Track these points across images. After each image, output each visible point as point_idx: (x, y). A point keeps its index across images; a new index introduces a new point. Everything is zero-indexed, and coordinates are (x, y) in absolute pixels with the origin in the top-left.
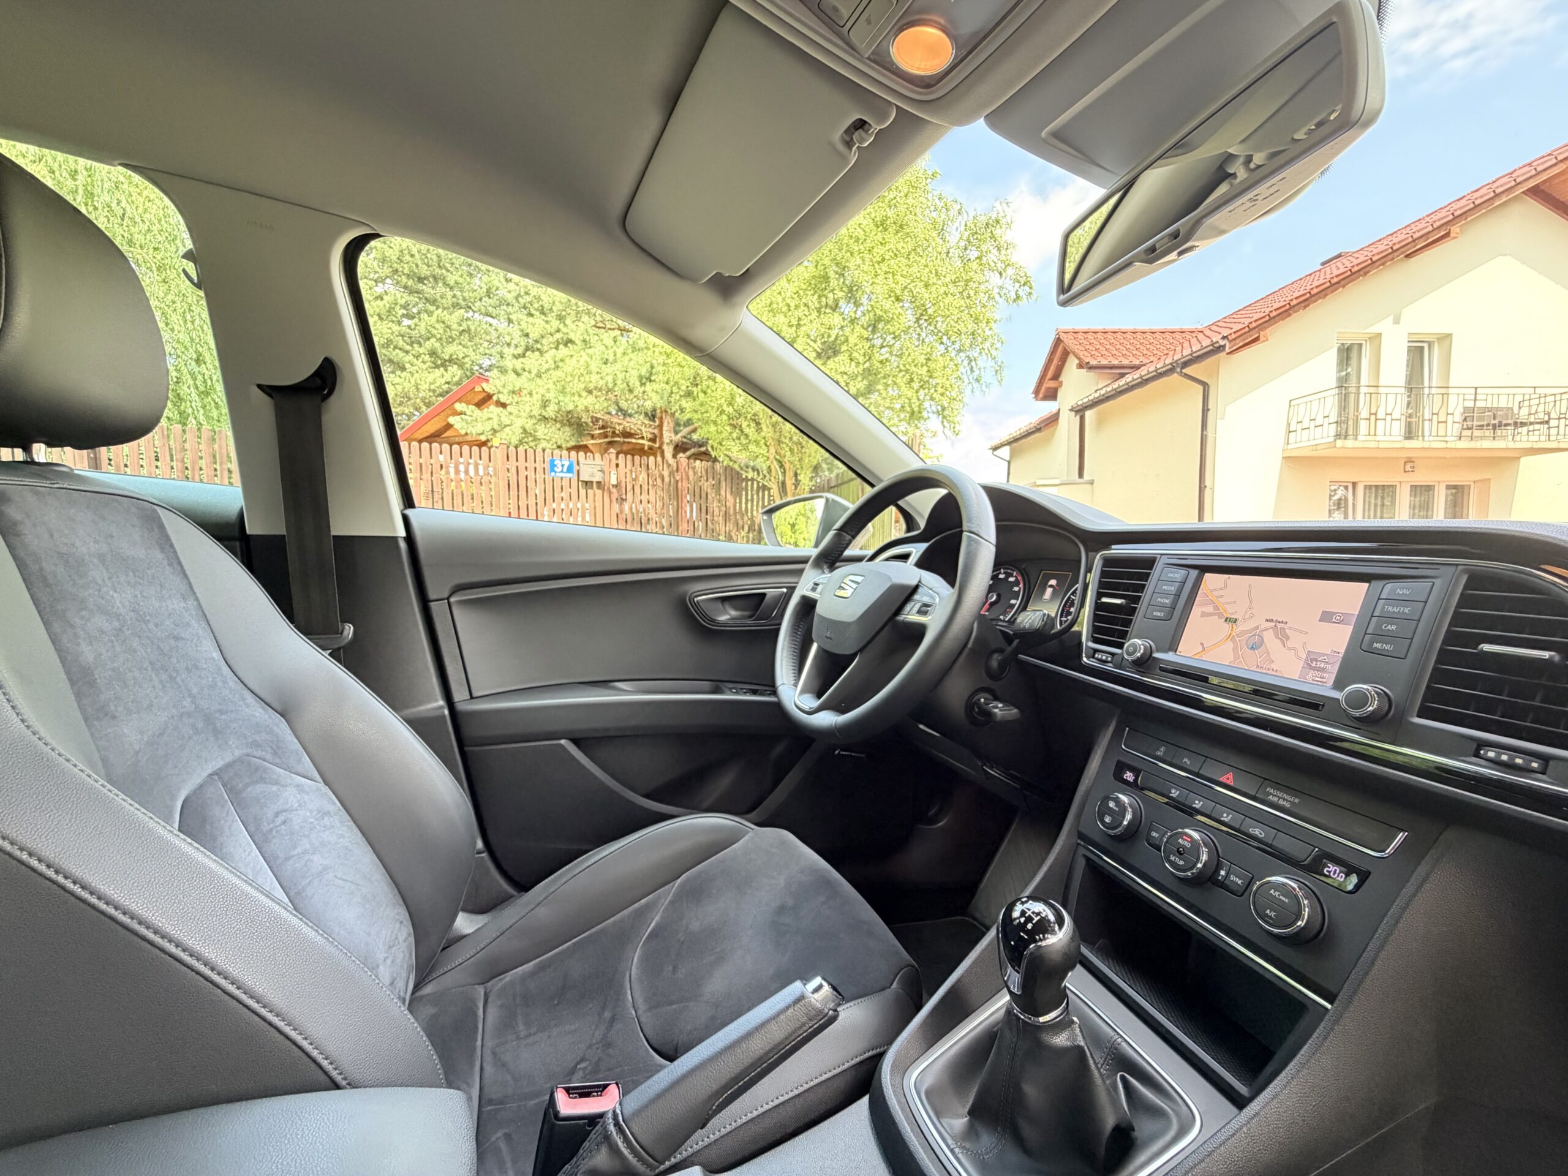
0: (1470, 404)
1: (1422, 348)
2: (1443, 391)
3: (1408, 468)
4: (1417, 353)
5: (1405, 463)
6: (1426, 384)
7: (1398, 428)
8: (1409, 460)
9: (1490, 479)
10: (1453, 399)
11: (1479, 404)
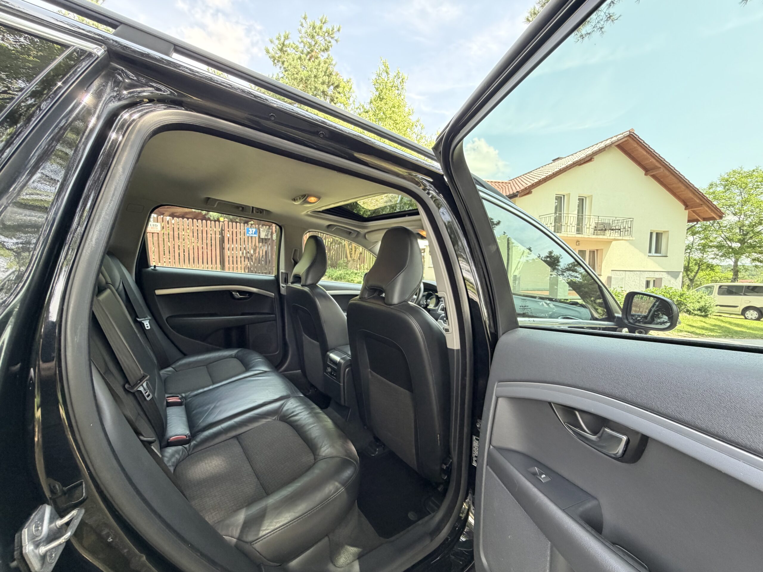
0: (597, 221)
1: (583, 199)
2: (589, 217)
3: (577, 244)
4: (581, 201)
5: (577, 242)
6: (584, 214)
7: (574, 229)
8: (578, 241)
9: (602, 249)
10: (591, 219)
11: (599, 222)
